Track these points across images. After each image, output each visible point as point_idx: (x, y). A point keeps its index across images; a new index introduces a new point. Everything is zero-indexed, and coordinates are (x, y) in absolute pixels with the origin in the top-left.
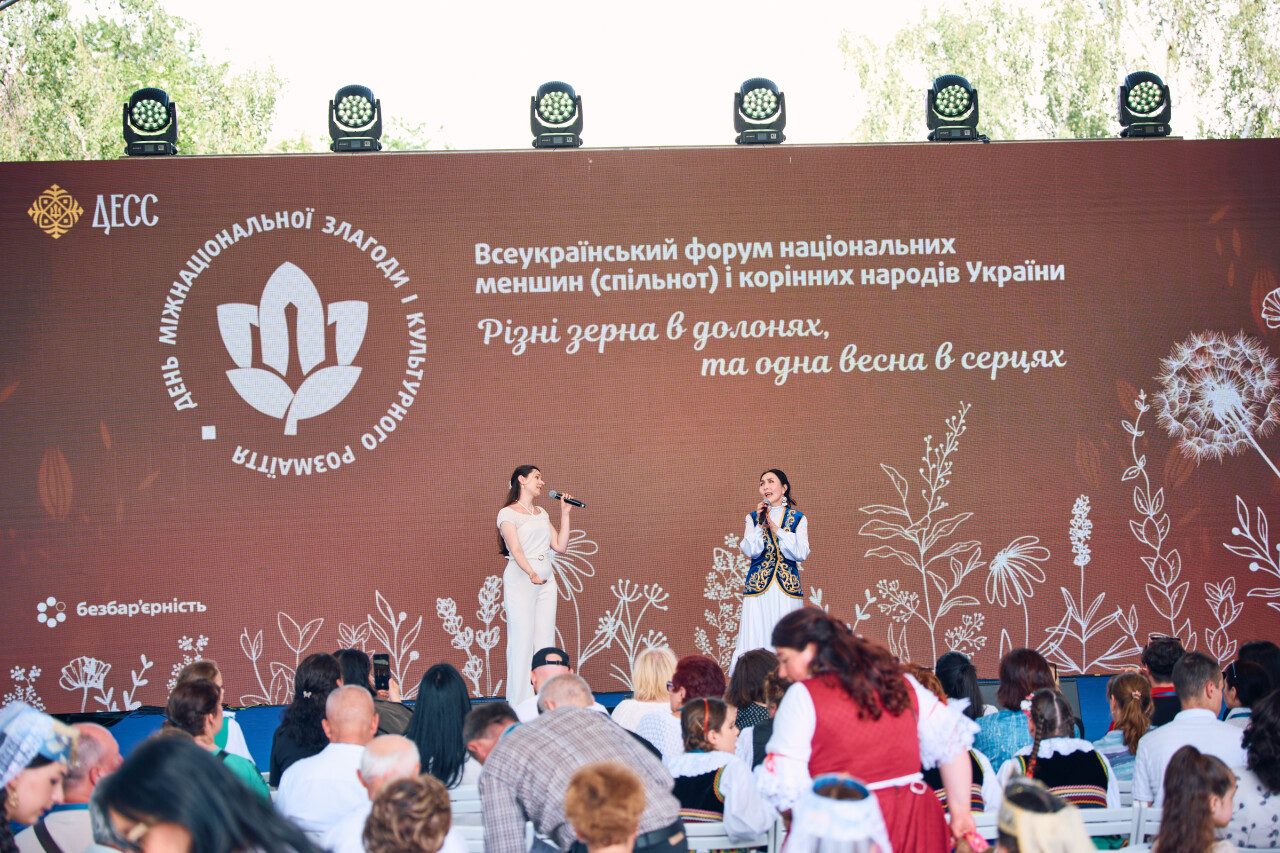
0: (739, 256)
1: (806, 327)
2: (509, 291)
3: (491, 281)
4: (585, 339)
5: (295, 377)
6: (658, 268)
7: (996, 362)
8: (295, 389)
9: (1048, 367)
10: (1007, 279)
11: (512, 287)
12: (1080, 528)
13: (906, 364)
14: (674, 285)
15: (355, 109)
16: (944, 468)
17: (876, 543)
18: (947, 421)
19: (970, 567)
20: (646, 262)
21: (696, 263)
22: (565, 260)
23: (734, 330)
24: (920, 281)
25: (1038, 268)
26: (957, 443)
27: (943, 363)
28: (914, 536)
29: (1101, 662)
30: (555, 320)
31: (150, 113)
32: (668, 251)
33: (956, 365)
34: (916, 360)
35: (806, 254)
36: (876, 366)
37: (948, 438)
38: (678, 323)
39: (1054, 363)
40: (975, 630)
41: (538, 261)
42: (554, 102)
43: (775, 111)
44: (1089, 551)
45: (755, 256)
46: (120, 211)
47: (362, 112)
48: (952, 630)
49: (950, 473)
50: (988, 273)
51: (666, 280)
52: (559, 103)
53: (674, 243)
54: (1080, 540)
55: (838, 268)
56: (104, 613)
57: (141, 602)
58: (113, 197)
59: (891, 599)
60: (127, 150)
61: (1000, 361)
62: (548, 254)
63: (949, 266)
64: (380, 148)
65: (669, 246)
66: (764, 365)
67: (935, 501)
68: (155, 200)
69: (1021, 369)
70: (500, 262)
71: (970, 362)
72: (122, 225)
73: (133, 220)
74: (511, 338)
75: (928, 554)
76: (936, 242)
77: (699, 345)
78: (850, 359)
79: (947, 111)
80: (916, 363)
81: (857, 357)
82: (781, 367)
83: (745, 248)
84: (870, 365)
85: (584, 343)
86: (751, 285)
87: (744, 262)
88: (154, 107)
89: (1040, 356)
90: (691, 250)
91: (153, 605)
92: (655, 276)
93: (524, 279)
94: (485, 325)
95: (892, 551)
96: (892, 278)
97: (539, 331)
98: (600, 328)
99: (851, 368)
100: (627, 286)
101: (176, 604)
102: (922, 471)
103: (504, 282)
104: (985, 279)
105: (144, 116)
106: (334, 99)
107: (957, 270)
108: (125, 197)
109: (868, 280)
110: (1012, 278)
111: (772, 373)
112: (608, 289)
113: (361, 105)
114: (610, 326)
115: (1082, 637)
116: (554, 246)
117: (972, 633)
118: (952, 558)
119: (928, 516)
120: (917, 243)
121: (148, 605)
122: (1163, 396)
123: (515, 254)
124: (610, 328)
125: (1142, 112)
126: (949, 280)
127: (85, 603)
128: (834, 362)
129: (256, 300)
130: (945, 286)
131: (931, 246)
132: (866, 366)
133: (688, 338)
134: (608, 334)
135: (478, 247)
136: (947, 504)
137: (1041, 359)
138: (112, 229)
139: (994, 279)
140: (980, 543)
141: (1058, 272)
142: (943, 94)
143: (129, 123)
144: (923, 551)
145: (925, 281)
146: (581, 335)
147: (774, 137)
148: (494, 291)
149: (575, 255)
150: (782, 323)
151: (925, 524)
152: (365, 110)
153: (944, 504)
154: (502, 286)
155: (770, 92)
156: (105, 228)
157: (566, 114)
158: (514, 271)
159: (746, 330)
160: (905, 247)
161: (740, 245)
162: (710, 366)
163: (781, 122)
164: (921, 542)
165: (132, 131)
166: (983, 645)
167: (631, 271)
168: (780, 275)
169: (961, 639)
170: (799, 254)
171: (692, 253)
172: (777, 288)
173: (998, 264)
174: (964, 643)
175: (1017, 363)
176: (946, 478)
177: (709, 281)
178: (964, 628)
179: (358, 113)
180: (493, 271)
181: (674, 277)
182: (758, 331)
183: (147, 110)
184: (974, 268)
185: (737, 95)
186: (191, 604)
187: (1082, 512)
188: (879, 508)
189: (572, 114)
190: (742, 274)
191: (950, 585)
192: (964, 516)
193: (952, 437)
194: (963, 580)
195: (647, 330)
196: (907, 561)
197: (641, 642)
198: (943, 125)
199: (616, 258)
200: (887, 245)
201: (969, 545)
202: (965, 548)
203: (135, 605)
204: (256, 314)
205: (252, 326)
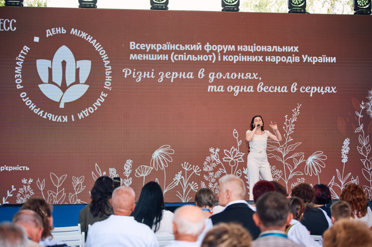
0: (223, 50)
2: (142, 59)
3: (135, 55)
4: (165, 77)
5: (64, 87)
6: (195, 53)
7: (312, 90)
8: (64, 92)
9: (330, 93)
10: (316, 61)
11: (143, 58)
13: (280, 90)
14: (200, 59)
16: (291, 127)
18: (293, 110)
19: (300, 162)
20: (191, 51)
21: (208, 52)
22: (162, 49)
24: (286, 61)
25: (327, 58)
26: (296, 118)
27: (293, 90)
28: (281, 150)
32: (198, 47)
33: (298, 91)
34: (284, 88)
35: (247, 50)
36: (270, 90)
38: (202, 73)
39: (332, 91)
41: (152, 49)
43: (236, 0)
44: (347, 158)
45: (229, 50)
46: (2, 26)
48: (294, 184)
49: (294, 128)
50: (309, 59)
51: (197, 57)
53: (200, 44)
55: (258, 55)
57: (5, 166)
60: (5, 4)
61: (314, 90)
62: (156, 46)
63: (296, 56)
64: (97, 7)
65: (199, 45)
66: (230, 88)
67: (288, 138)
68: (15, 21)
69: (321, 93)
70: (139, 49)
71: (303, 90)
72: (3, 30)
73: (7, 28)
75: (286, 157)
76: (292, 47)
78: (261, 88)
79: (295, 3)
80: (284, 89)
81: (263, 87)
82: (236, 89)
83: (225, 47)
84: (268, 90)
86: (227, 60)
87: (225, 52)
89: (327, 89)
90: (207, 47)
91: (10, 167)
92: (193, 56)
93: (147, 55)
95: (274, 156)
96: (276, 60)
98: (172, 73)
99: (261, 91)
100: (184, 59)
101: (18, 167)
102: (284, 127)
103: (140, 56)
104: (309, 61)
107: (299, 58)
108: (4, 20)
109: (268, 60)
110: (318, 61)
111: (233, 91)
112: (177, 60)
114: (175, 73)
116: (158, 44)
118: (294, 158)
119: (286, 143)
120: (285, 48)
121: (8, 167)
122: (369, 104)
123: (144, 46)
125: (362, 6)
126: (296, 61)
128: (255, 88)
129: (51, 59)
130: (294, 63)
131: (290, 49)
132: (266, 90)
133: (206, 78)
134: (175, 76)
135: (131, 43)
136: (292, 139)
137: (328, 90)
139: (311, 61)
140: (304, 153)
141: (334, 60)
144: (284, 156)
145: (288, 61)
147: (236, 9)
148: (136, 59)
149: (165, 47)
151: (285, 146)
153: (291, 139)
154: (139, 57)
158: (144, 52)
160: (281, 49)
161: (224, 46)
162: (211, 88)
163: (238, 4)
164: (283, 152)
168: (237, 57)
170: (244, 50)
171: (207, 48)
172: (236, 62)
173: (313, 56)
175: (320, 91)
176: (292, 130)
177: (212, 58)
178: (298, 183)
180: (136, 52)
181: (200, 56)
184: (305, 57)
186: (24, 167)
190: (224, 56)
191: (293, 168)
192: (299, 144)
193: (294, 116)
194: (298, 166)
195: (190, 74)
196: (278, 159)
197: (189, 185)
198: (294, 8)
199: (180, 49)
200: (275, 48)
201: (300, 154)
202: (298, 155)
203: (3, 167)
204: (51, 64)
205: (49, 68)
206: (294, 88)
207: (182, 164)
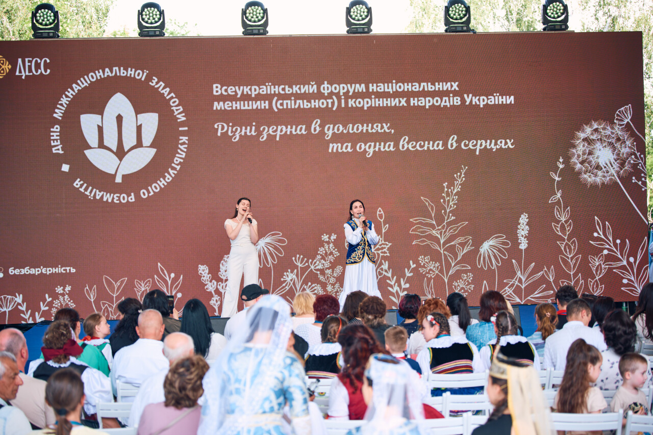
0: (348, 91)
1: (382, 127)
2: (230, 108)
3: (221, 103)
4: (269, 134)
5: (121, 153)
6: (307, 97)
7: (479, 145)
8: (121, 159)
9: (505, 148)
10: (485, 103)
11: (232, 107)
12: (523, 230)
13: (433, 146)
14: (315, 106)
15: (151, 15)
16: (454, 199)
17: (417, 237)
18: (455, 175)
19: (466, 250)
20: (301, 94)
21: (326, 94)
22: (259, 93)
23: (346, 129)
24: (440, 104)
25: (500, 97)
26: (460, 187)
27: (452, 146)
28: (438, 233)
29: (531, 298)
30: (254, 124)
31: (45, 16)
32: (312, 89)
33: (459, 147)
34: (438, 144)
35: (382, 90)
36: (418, 147)
37: (456, 184)
38: (317, 125)
39: (508, 146)
40: (468, 281)
41: (245, 93)
42: (253, 12)
43: (367, 16)
44: (527, 242)
45: (356, 91)
46: (30, 67)
47: (155, 16)
48: (456, 282)
49: (456, 202)
50: (475, 100)
51: (311, 103)
52: (256, 12)
53: (315, 84)
54: (522, 236)
55: (399, 97)
56: (23, 273)
57: (42, 267)
58: (27, 60)
59: (426, 266)
60: (33, 35)
61: (481, 145)
62: (250, 89)
63: (455, 96)
64: (164, 35)
65: (312, 86)
66: (361, 147)
67: (449, 216)
68: (48, 61)
69: (492, 149)
70: (226, 94)
71: (466, 145)
72: (31, 74)
73: (37, 71)
74: (232, 133)
75: (445, 243)
76: (449, 84)
77: (327, 137)
78: (405, 144)
79: (455, 17)
80: (438, 146)
81: (408, 143)
82: (370, 147)
83: (351, 87)
84: (415, 147)
85: (269, 135)
86: (354, 106)
87: (350, 94)
88: (47, 13)
89: (501, 142)
90: (324, 88)
91: (48, 269)
92: (305, 101)
93: (238, 102)
94: (218, 126)
95: (426, 242)
96: (426, 102)
97: (246, 129)
98: (277, 128)
99: (405, 149)
100: (291, 106)
101: (60, 268)
102: (442, 201)
103: (228, 104)
104: (474, 103)
105: (42, 18)
106: (140, 9)
107: (459, 99)
108: (33, 60)
109: (414, 103)
110: (487, 103)
111: (365, 151)
112: (281, 107)
113: (154, 13)
114: (282, 126)
115: (522, 285)
116: (254, 85)
117: (467, 283)
118: (457, 245)
119: (445, 224)
120: (439, 85)
121: (45, 269)
123: (234, 90)
124: (282, 128)
125: (554, 18)
126: (455, 104)
127: (13, 268)
128: (396, 145)
129: (101, 113)
130: (453, 107)
131: (446, 86)
132: (413, 147)
133: (322, 133)
134: (281, 131)
135: (215, 86)
136: (455, 218)
137: (502, 144)
138: (26, 76)
139: (478, 103)
140: (471, 238)
141: (511, 100)
142: (453, 8)
143: (35, 22)
144: (442, 242)
145: (443, 104)
146: (267, 131)
147: (366, 30)
148: (223, 109)
149: (264, 90)
150: (370, 125)
151: (443, 228)
152: (156, 15)
153: (453, 218)
154: (227, 106)
155: (364, 7)
156: (22, 76)
157: (260, 18)
158: (233, 98)
159: (352, 129)
160: (433, 87)
161: (349, 85)
162: (334, 147)
163: (370, 22)
164: (441, 237)
165: (36, 26)
166: (472, 289)
167: (293, 98)
168: (369, 100)
169: (461, 286)
170: (379, 90)
171: (324, 89)
172: (368, 107)
173: (480, 96)
174: (462, 288)
175: (490, 145)
176: (454, 204)
177: (333, 104)
178: (462, 281)
179: (152, 17)
180: (222, 98)
181: (315, 102)
182: (358, 129)
183: (44, 15)
184: (468, 97)
185: (347, 8)
186: (68, 268)
187: (524, 222)
188: (419, 219)
189: (263, 18)
191: (456, 259)
192: (463, 224)
193: (458, 184)
194: (462, 256)
195: (301, 129)
196: (434, 247)
197: (304, 288)
198: (452, 24)
199: (285, 92)
200: (424, 86)
201: (466, 239)
202: (464, 240)
203: (39, 269)
204: (101, 120)
205: (98, 126)
206: (452, 142)
207: (294, 258)
